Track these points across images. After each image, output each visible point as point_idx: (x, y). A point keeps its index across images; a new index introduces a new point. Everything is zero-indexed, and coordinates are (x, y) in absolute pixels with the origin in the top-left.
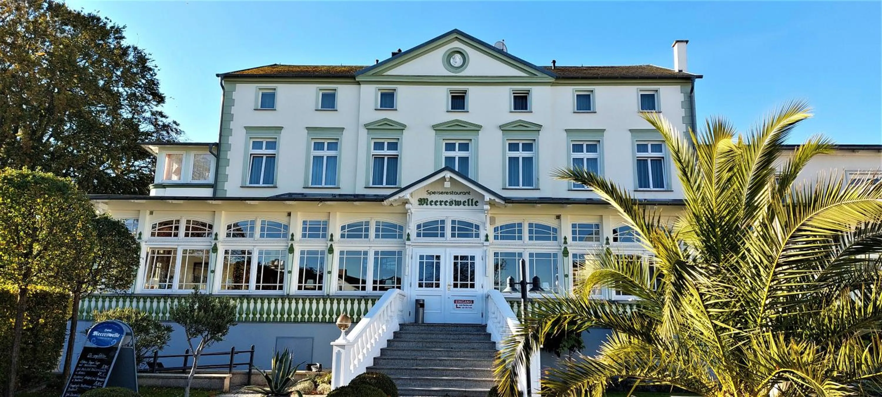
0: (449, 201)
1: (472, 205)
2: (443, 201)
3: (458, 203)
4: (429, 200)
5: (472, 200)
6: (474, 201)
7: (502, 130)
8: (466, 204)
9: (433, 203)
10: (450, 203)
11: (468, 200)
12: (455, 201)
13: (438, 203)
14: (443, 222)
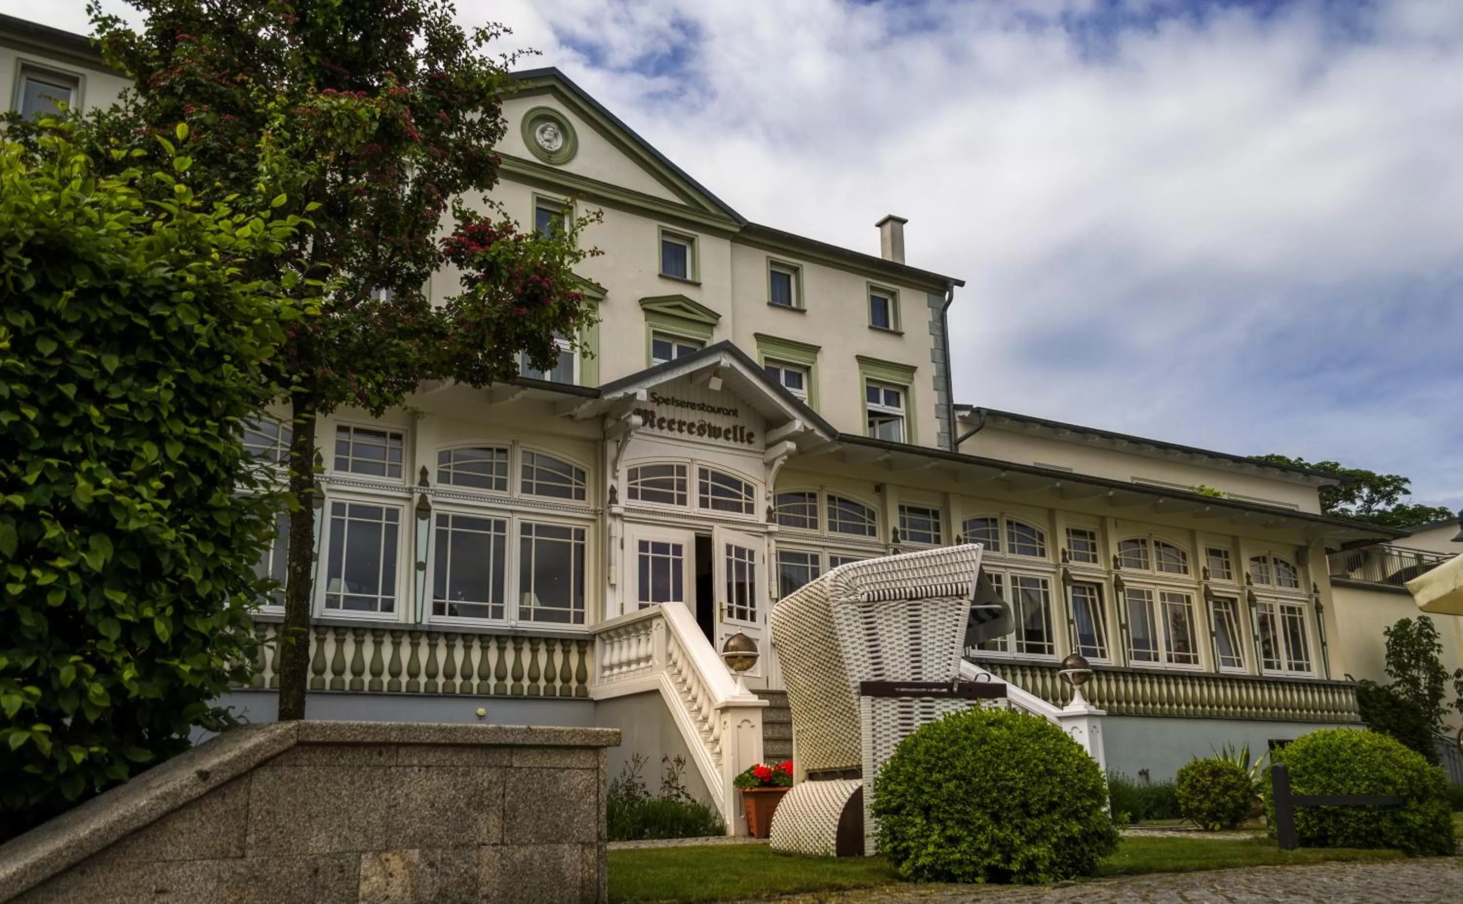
0: (697, 425)
1: (742, 441)
2: (684, 423)
3: (715, 432)
4: (658, 417)
5: (742, 429)
6: (746, 432)
7: (644, 309)
8: (731, 436)
9: (665, 425)
10: (698, 429)
11: (735, 428)
12: (709, 426)
13: (676, 426)
14: (682, 470)
